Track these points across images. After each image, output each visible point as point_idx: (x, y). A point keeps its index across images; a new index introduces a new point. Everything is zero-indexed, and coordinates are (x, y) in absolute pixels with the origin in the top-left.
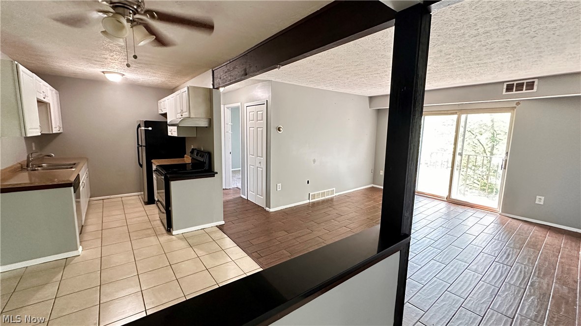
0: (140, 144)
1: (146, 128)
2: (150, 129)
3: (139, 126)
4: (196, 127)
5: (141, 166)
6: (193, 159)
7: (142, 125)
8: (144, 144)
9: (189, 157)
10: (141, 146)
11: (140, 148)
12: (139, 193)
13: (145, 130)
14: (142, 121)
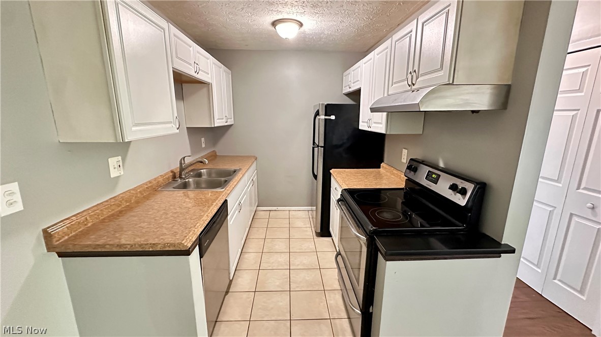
0: (316, 141)
1: (327, 117)
2: (333, 117)
3: (317, 114)
4: (425, 111)
5: (315, 177)
6: (409, 181)
7: (322, 112)
8: (322, 144)
9: (403, 176)
10: (318, 146)
11: (316, 149)
12: (310, 208)
13: (325, 119)
14: (322, 104)
